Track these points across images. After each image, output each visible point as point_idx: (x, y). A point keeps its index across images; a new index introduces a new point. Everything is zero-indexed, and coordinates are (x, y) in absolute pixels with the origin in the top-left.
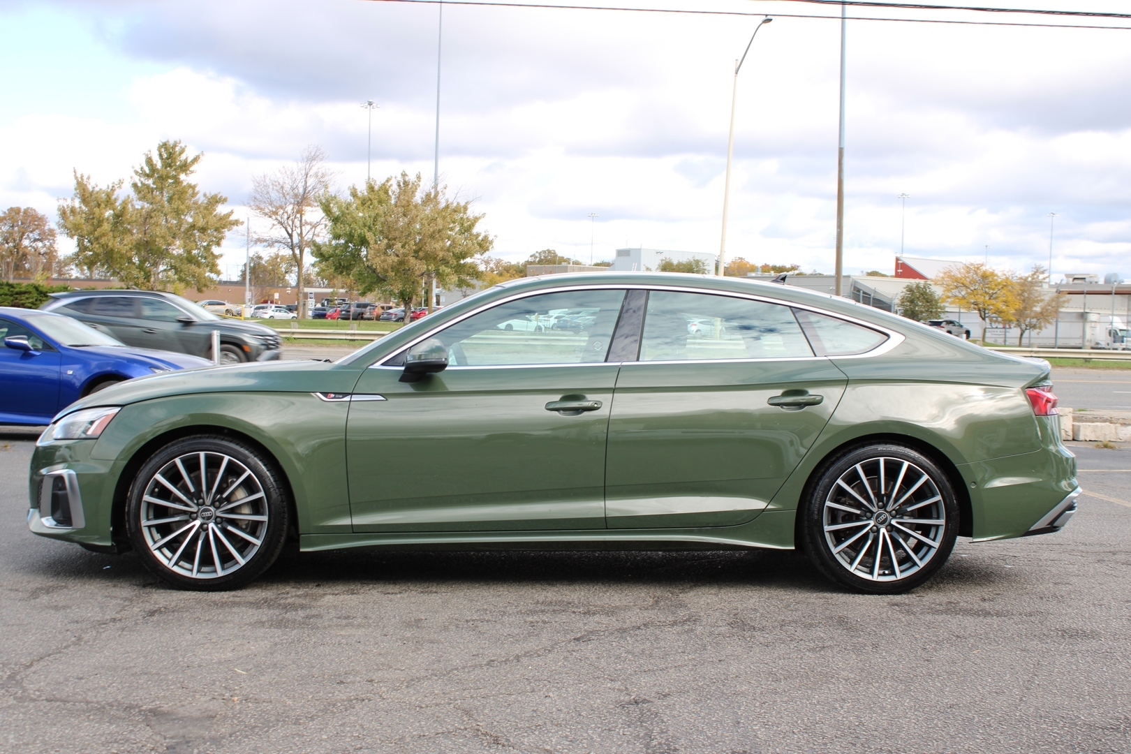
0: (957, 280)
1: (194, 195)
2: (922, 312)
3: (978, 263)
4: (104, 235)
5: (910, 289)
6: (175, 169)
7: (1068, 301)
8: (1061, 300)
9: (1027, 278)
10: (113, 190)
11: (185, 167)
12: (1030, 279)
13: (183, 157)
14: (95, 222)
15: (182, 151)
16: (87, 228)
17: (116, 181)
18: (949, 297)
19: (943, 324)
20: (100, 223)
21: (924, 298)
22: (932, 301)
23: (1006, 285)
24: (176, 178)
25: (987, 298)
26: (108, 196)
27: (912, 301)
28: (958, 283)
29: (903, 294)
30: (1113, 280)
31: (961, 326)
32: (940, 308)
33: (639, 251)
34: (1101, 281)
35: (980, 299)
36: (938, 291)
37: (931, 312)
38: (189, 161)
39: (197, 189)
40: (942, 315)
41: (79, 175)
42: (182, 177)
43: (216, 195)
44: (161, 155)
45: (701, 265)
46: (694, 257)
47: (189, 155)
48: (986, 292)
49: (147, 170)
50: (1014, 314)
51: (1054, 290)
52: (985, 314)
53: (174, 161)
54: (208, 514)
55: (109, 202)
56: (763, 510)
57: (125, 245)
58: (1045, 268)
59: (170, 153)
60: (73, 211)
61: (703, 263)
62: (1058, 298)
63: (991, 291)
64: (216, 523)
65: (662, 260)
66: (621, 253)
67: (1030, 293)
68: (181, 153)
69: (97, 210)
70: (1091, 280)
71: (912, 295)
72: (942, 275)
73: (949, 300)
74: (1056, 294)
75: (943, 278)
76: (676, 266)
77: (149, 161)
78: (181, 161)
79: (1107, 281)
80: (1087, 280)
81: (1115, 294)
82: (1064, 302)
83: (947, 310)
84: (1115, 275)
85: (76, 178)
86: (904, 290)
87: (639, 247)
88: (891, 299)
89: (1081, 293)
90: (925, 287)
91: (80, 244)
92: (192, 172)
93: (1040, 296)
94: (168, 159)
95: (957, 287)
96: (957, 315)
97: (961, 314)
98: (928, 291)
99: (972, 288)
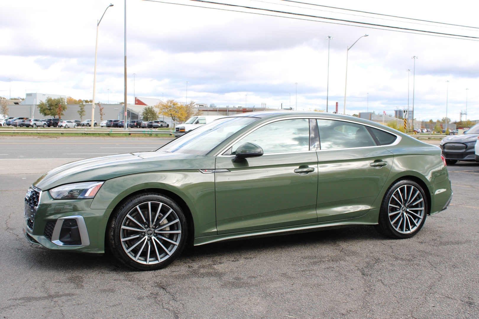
0: (164, 106)
2: (150, 118)
3: (171, 100)
5: (146, 109)
7: (202, 114)
8: (200, 113)
9: (188, 105)
12: (189, 106)
18: (161, 112)
19: (159, 122)
21: (151, 113)
22: (154, 114)
23: (181, 108)
25: (175, 112)
27: (146, 114)
28: (165, 107)
29: (143, 111)
30: (213, 106)
31: (166, 123)
32: (157, 116)
33: (36, 94)
34: (209, 106)
35: (173, 113)
36: (157, 110)
37: (154, 118)
40: (158, 119)
45: (63, 100)
46: (60, 97)
48: (174, 110)
50: (184, 118)
51: (197, 110)
52: (174, 118)
54: (150, 232)
58: (194, 102)
61: (64, 99)
62: (199, 112)
63: (176, 110)
64: (155, 236)
65: (47, 98)
66: (28, 95)
67: (190, 111)
70: (205, 106)
71: (147, 111)
72: (158, 104)
73: (161, 113)
74: (198, 111)
75: (159, 105)
76: (53, 100)
79: (211, 106)
80: (204, 106)
81: (218, 111)
82: (201, 114)
83: (159, 117)
84: (214, 104)
86: (144, 109)
87: (36, 93)
88: (138, 113)
89: (207, 111)
90: (151, 109)
93: (193, 111)
95: (164, 109)
96: (163, 119)
97: (164, 119)
98: (152, 110)
99: (170, 109)
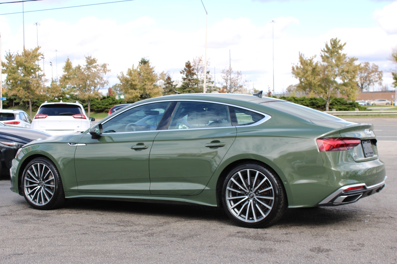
1: (345, 58)
4: (308, 76)
6: (337, 49)
10: (312, 59)
11: (341, 47)
13: (340, 43)
14: (305, 71)
15: (339, 41)
16: (302, 74)
17: (314, 56)
20: (307, 72)
24: (337, 52)
26: (311, 61)
38: (342, 45)
39: (346, 56)
41: (301, 54)
42: (340, 51)
43: (353, 58)
44: (331, 44)
47: (342, 43)
49: (326, 50)
53: (336, 45)
55: (311, 63)
56: (203, 190)
57: (316, 80)
59: (335, 43)
60: (297, 68)
68: (339, 42)
69: (306, 67)
77: (327, 46)
78: (339, 45)
85: (300, 54)
91: (300, 80)
92: (343, 49)
94: (334, 44)
